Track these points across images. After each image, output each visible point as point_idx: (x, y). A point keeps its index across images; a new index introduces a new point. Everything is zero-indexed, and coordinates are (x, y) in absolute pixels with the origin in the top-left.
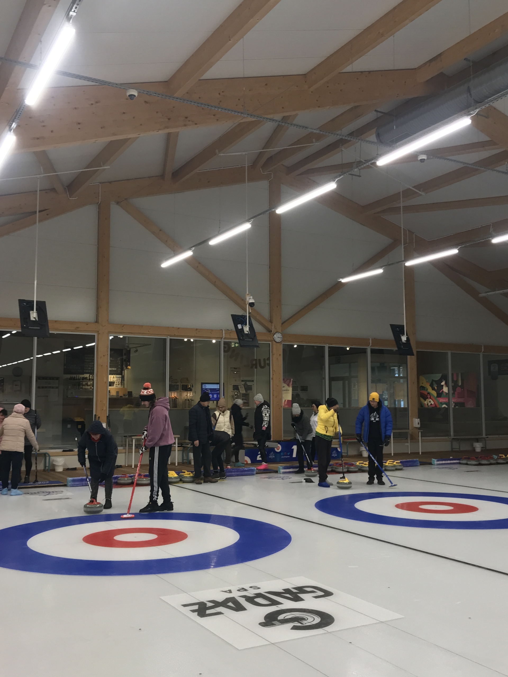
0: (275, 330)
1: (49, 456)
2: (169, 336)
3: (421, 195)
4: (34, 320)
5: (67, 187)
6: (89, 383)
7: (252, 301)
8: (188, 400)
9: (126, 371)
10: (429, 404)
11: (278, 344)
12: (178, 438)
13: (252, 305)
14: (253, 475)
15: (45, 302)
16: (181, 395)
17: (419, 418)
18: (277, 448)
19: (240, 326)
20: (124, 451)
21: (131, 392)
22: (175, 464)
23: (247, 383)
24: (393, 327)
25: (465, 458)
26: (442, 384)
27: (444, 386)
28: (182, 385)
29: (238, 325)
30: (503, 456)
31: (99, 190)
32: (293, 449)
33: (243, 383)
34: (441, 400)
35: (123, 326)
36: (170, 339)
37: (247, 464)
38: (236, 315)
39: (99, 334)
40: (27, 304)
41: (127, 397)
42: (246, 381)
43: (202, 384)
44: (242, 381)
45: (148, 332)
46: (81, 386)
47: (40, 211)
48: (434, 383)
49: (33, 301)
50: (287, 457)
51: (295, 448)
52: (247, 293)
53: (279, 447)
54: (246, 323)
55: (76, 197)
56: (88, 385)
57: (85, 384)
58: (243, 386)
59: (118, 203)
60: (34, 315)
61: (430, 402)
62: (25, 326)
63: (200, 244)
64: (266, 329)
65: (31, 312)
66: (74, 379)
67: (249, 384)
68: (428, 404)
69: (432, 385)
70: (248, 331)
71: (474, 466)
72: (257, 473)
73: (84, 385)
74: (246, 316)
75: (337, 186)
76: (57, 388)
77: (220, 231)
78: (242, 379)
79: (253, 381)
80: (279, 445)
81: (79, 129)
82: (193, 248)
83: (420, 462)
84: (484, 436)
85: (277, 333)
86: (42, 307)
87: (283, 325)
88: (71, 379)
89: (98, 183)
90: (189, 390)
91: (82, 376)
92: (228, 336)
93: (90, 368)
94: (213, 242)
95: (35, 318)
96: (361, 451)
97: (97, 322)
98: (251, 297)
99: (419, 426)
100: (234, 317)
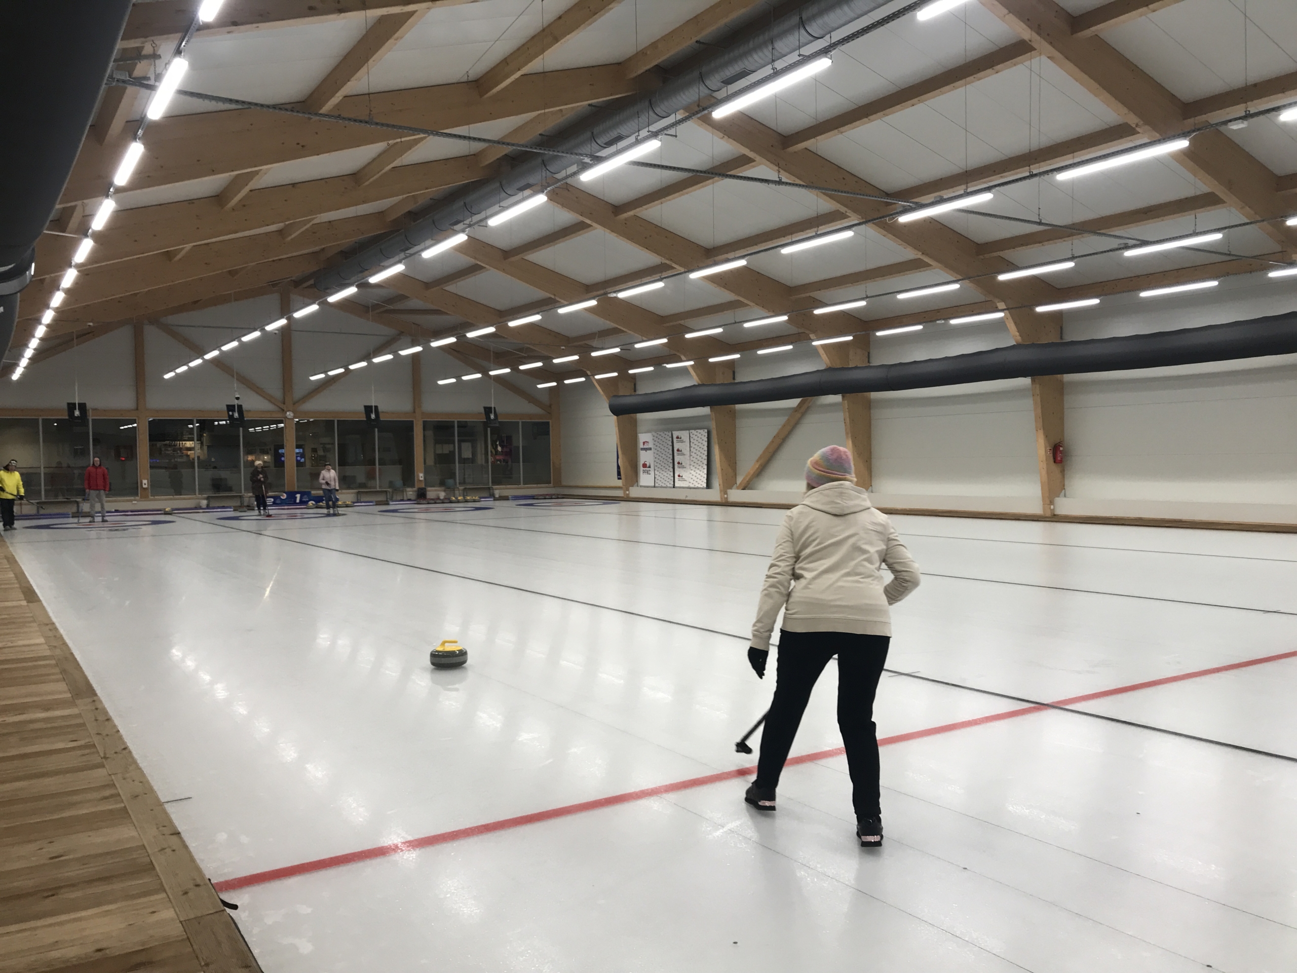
0: (287, 409)
2: (196, 417)
11: (290, 419)
13: (239, 398)
15: (85, 403)
18: (282, 496)
19: (231, 413)
24: (366, 408)
32: (297, 497)
33: (322, 446)
35: (158, 411)
36: (197, 419)
39: (138, 418)
40: (72, 405)
44: (321, 444)
45: (179, 415)
49: (76, 404)
50: (291, 502)
59: (150, 323)
60: (77, 413)
62: (71, 419)
64: (279, 408)
65: (75, 410)
80: (285, 494)
85: (289, 412)
86: (83, 407)
87: (294, 405)
97: (137, 409)
99: (422, 479)
100: (228, 406)
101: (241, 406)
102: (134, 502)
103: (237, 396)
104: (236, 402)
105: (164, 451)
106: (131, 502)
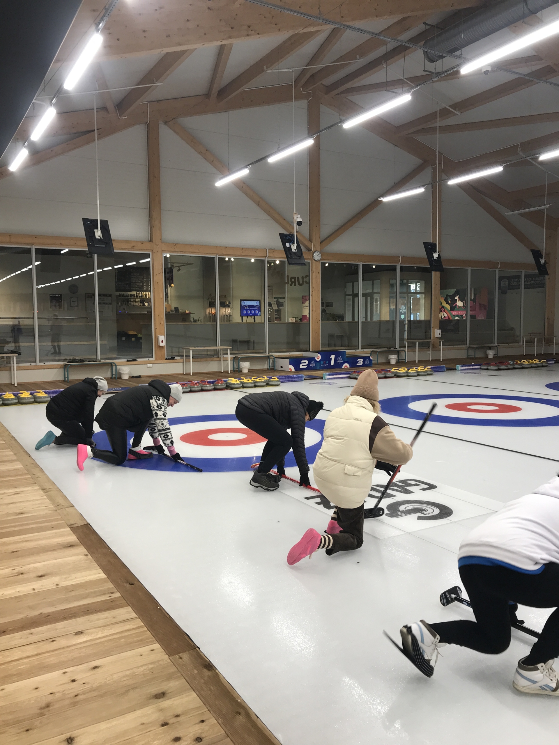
0: (314, 248)
1: (116, 365)
2: (217, 255)
3: (456, 114)
4: (99, 238)
5: (117, 106)
6: (137, 300)
7: (299, 220)
8: (227, 315)
9: (169, 289)
10: (443, 317)
11: (317, 262)
12: (230, 349)
13: (299, 223)
14: (302, 381)
15: (107, 221)
17: (440, 329)
18: (317, 357)
19: (288, 245)
20: (182, 360)
21: (178, 308)
22: (228, 372)
23: (279, 300)
24: (426, 245)
25: (486, 364)
26: (456, 298)
27: (458, 300)
29: (286, 244)
30: (518, 362)
31: (148, 109)
32: (331, 358)
33: (275, 300)
34: (454, 313)
35: (175, 245)
36: (219, 258)
37: (291, 371)
38: (283, 234)
39: (153, 253)
40: (91, 223)
41: (174, 312)
42: (278, 298)
43: (241, 300)
44: (275, 298)
45: (198, 251)
46: (130, 303)
47: (97, 129)
48: (448, 297)
49: (97, 220)
50: (326, 365)
51: (333, 357)
52: (295, 212)
53: (319, 356)
54: (294, 242)
55: (126, 117)
56: (136, 302)
57: (133, 300)
58: (275, 303)
59: (166, 123)
60: (98, 234)
61: (444, 314)
62: (91, 244)
63: (257, 161)
64: (305, 248)
65: (96, 231)
66: (123, 296)
67: (281, 300)
68: (441, 317)
69: (446, 300)
70: (295, 250)
71: (494, 371)
72: (305, 380)
73: (132, 302)
74: (294, 235)
75: (412, 98)
76: (110, 304)
77: (279, 148)
78: (274, 296)
79: (284, 298)
81: (145, 37)
82: (250, 166)
83: (446, 368)
84: (496, 344)
85: (316, 252)
86: (105, 226)
87: (322, 244)
88: (120, 296)
89: (146, 102)
90: (227, 306)
91: (130, 293)
92: (271, 255)
93: (137, 286)
94: (272, 160)
95: (100, 236)
96: (389, 359)
97: (151, 240)
98: (299, 216)
99: (440, 336)
102: (149, 365)
105: (131, 302)
106: (146, 365)
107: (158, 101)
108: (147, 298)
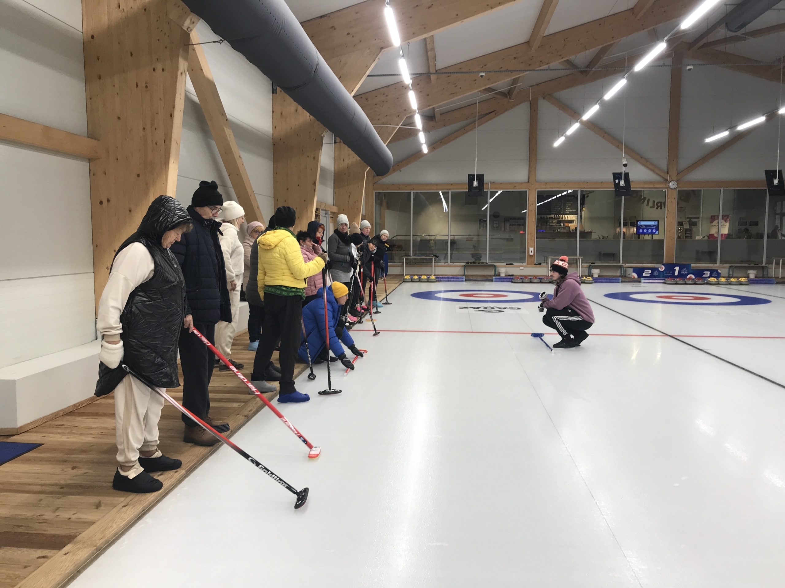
0: (670, 179)
1: (497, 267)
5: (508, 93)
11: (673, 190)
13: (626, 165)
16: (630, 230)
18: (661, 268)
28: (630, 222)
29: (616, 180)
31: (530, 91)
32: (675, 269)
35: (544, 184)
36: (581, 191)
38: (616, 173)
40: (472, 177)
43: (638, 221)
50: (669, 275)
54: (622, 178)
55: (514, 99)
56: (553, 223)
58: (687, 222)
59: (544, 98)
60: (475, 183)
62: (470, 189)
64: (663, 178)
67: (693, 220)
70: (623, 184)
74: (622, 173)
75: (600, 107)
78: (687, 216)
79: (699, 218)
80: (662, 266)
85: (672, 181)
87: (679, 174)
89: (530, 87)
95: (476, 185)
97: (528, 182)
98: (625, 160)
100: (614, 174)
101: (628, 174)
103: (624, 163)
104: (623, 170)
105: (550, 223)
106: (519, 268)
107: (538, 85)
108: (563, 219)
